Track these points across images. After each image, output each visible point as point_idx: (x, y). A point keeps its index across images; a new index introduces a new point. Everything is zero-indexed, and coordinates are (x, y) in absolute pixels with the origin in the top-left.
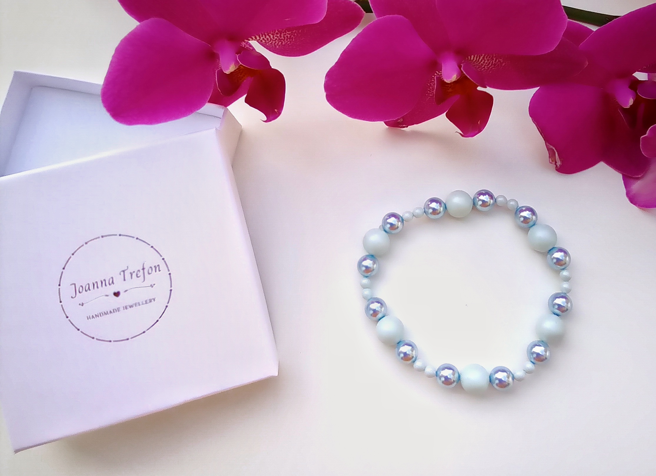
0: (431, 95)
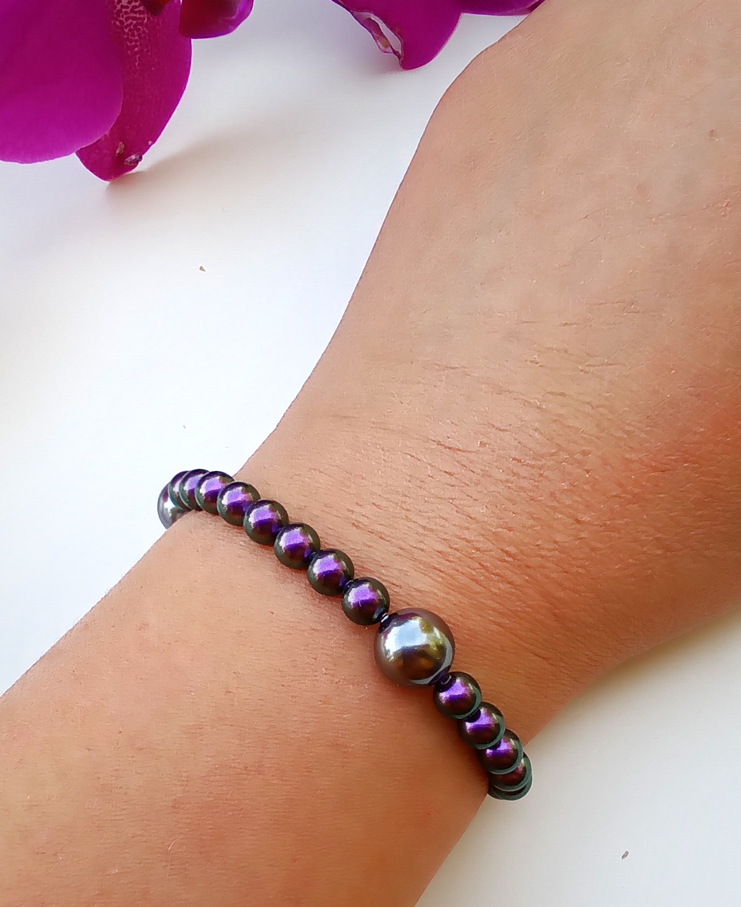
0: (136, 49)
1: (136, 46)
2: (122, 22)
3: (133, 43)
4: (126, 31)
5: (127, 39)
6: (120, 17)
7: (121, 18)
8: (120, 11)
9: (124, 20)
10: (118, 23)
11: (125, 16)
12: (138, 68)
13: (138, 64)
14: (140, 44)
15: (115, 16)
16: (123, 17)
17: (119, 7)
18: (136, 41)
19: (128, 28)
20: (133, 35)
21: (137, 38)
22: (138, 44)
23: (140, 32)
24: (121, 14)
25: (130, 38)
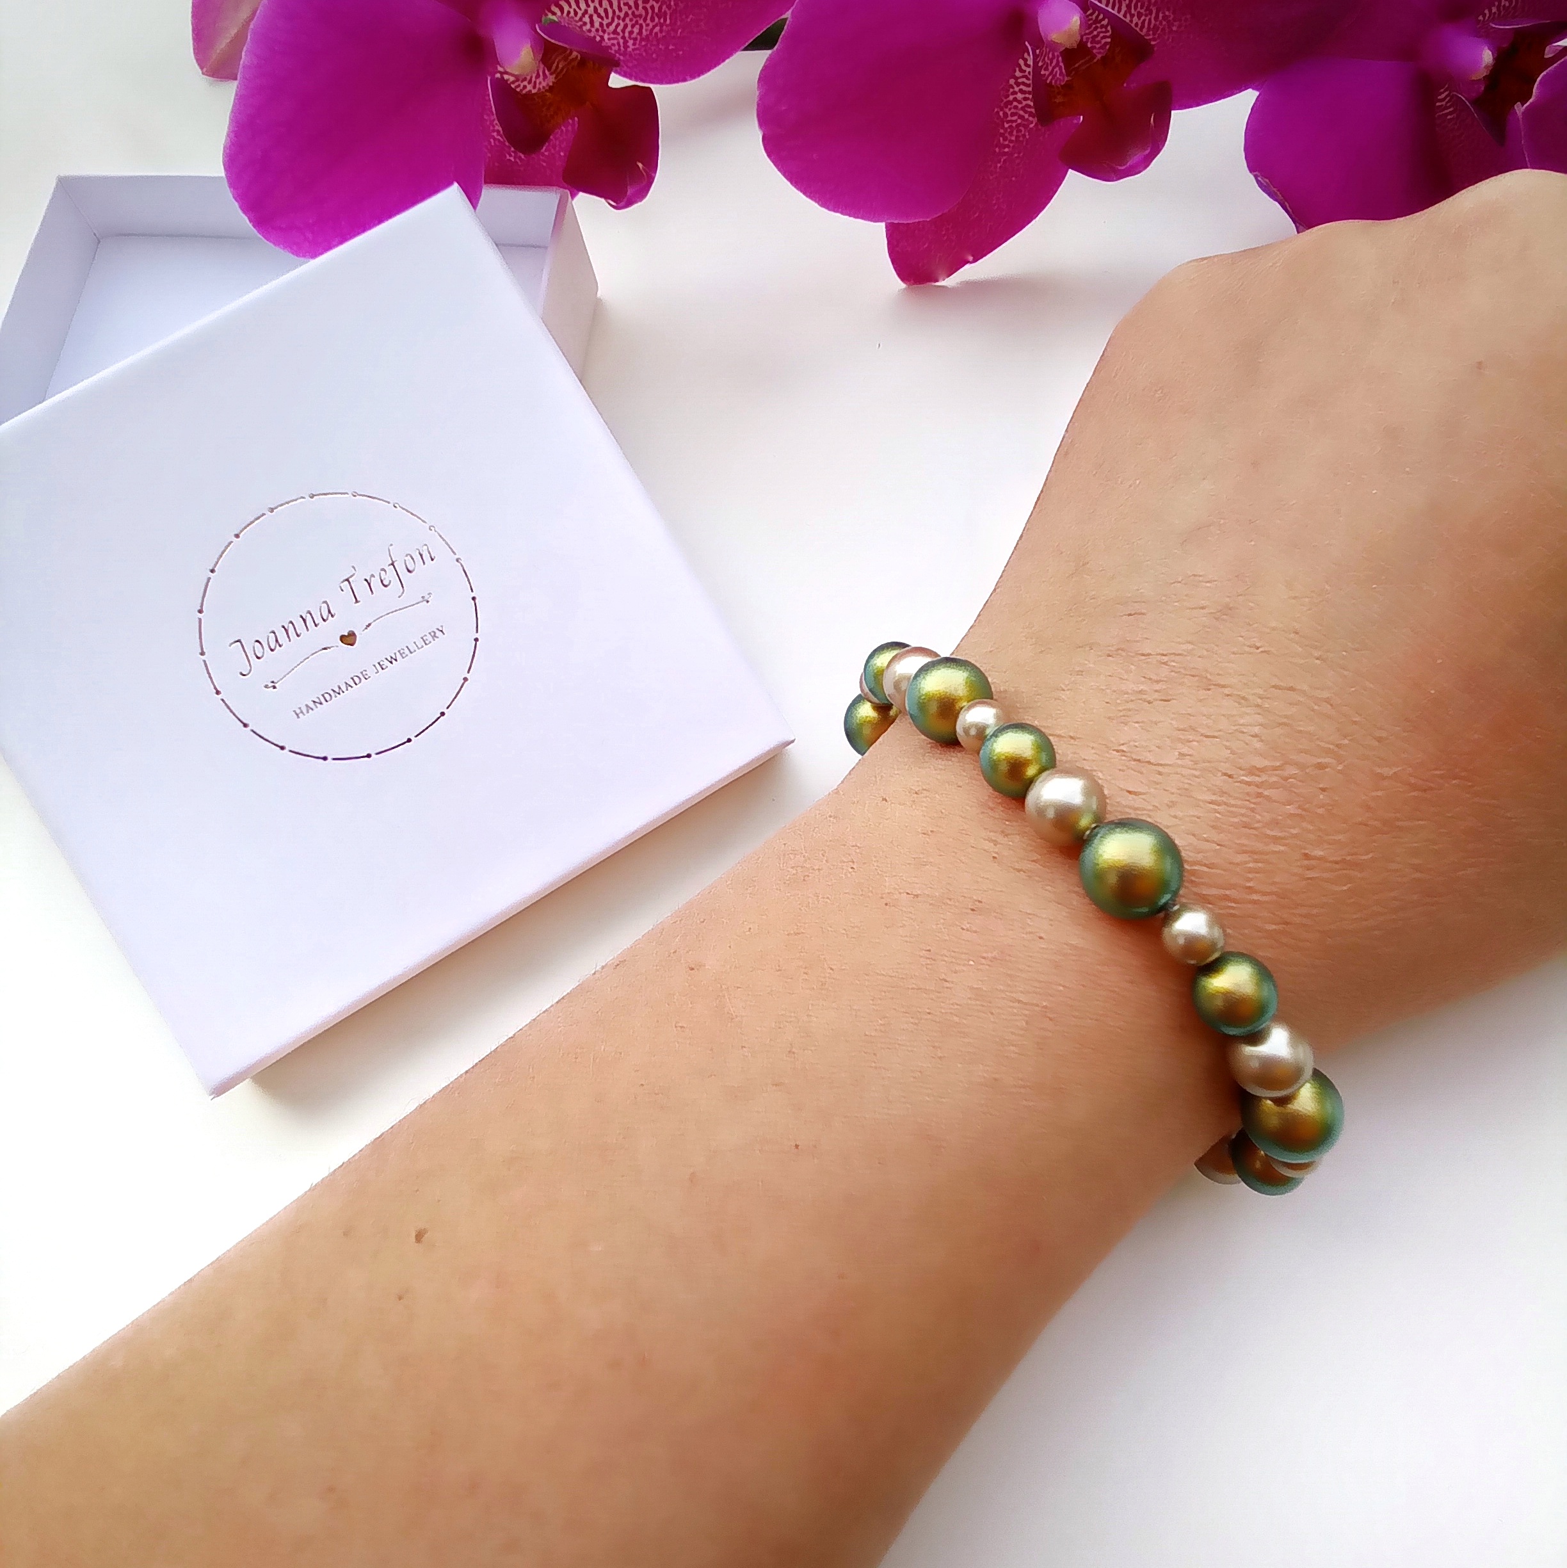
1: (1008, 146)
2: (1006, 114)
3: (1007, 143)
4: (1006, 125)
5: (1002, 135)
6: (1007, 107)
7: (1007, 110)
8: (1010, 103)
9: (1009, 113)
10: (1001, 114)
11: (1013, 110)
12: (998, 170)
13: (1000, 167)
14: (1013, 146)
15: (1002, 105)
16: (1010, 109)
17: (1011, 98)
18: (1011, 141)
19: (1010, 124)
20: (1011, 134)
21: (1013, 138)
22: (1011, 145)
23: (1020, 134)
24: (1009, 107)
25: (1007, 135)
